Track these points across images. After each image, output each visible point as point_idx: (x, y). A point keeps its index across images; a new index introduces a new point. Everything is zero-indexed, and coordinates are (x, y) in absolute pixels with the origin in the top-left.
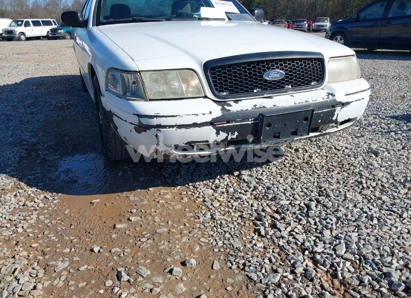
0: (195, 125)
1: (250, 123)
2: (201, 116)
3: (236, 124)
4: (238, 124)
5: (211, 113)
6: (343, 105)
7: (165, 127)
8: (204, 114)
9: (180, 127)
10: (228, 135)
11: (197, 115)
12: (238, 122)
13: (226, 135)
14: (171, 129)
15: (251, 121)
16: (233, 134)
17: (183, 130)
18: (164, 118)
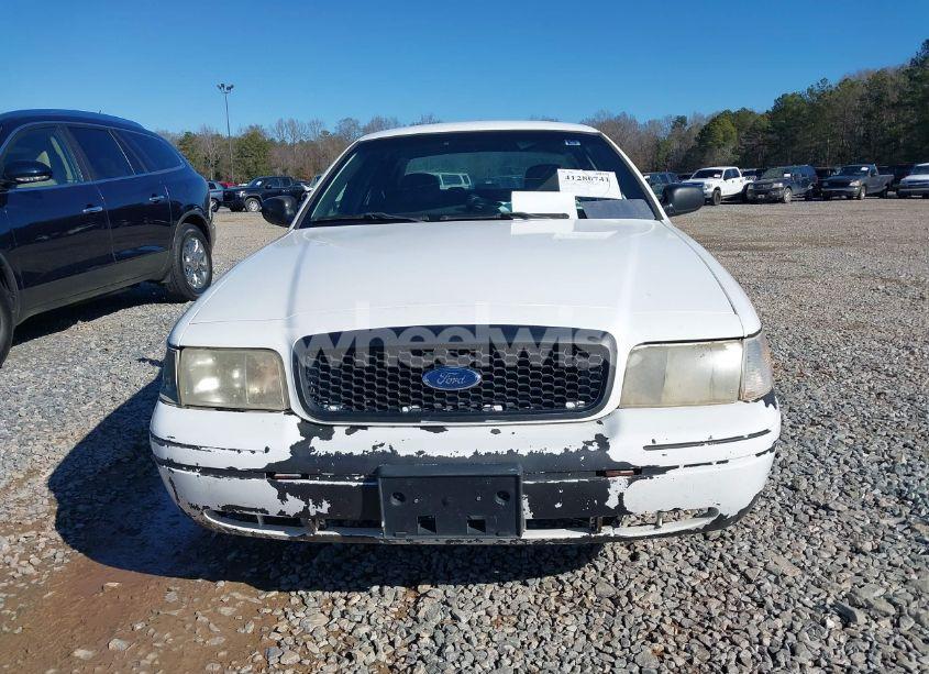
0: (231, 472)
1: (354, 484)
2: (246, 454)
3: (321, 483)
4: (326, 483)
5: (267, 450)
6: (639, 473)
7: (180, 466)
8: (253, 452)
9: (206, 471)
10: (307, 503)
11: (239, 451)
12: (325, 478)
13: (303, 504)
14: (190, 473)
15: (359, 480)
16: (317, 503)
17: (210, 479)
18: (179, 448)
